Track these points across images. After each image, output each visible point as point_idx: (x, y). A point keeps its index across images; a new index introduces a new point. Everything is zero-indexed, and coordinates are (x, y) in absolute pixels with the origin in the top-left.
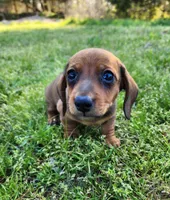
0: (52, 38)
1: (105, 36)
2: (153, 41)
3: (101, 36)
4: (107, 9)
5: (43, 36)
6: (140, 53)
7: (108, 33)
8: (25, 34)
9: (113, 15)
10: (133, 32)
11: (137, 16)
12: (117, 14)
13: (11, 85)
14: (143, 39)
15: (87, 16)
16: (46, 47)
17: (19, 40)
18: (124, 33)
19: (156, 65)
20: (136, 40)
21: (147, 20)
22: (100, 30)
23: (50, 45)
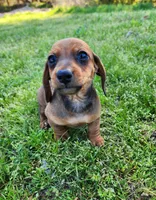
0: (42, 31)
1: (90, 26)
5: (34, 29)
6: (122, 43)
7: (93, 22)
8: (17, 28)
10: (116, 19)
13: (6, 86)
14: (125, 26)
15: (73, 4)
17: (12, 35)
18: (107, 21)
19: (137, 56)
20: (118, 28)
21: (128, 4)
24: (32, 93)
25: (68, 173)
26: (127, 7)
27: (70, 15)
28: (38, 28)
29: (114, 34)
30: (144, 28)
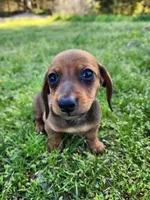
0: (41, 37)
2: (135, 38)
3: (86, 34)
4: (90, 5)
5: (33, 34)
6: (124, 53)
7: (92, 31)
8: (16, 32)
9: (97, 11)
10: (116, 29)
11: (119, 11)
12: (101, 10)
13: (3, 89)
14: (126, 37)
15: (72, 12)
16: (35, 47)
17: (11, 39)
18: (108, 30)
19: (140, 67)
20: (118, 37)
21: (128, 15)
22: (85, 28)
23: (38, 44)
24: (30, 98)
25: (66, 190)
26: (127, 18)
27: (69, 23)
28: (37, 34)
29: (114, 43)
30: (146, 39)
